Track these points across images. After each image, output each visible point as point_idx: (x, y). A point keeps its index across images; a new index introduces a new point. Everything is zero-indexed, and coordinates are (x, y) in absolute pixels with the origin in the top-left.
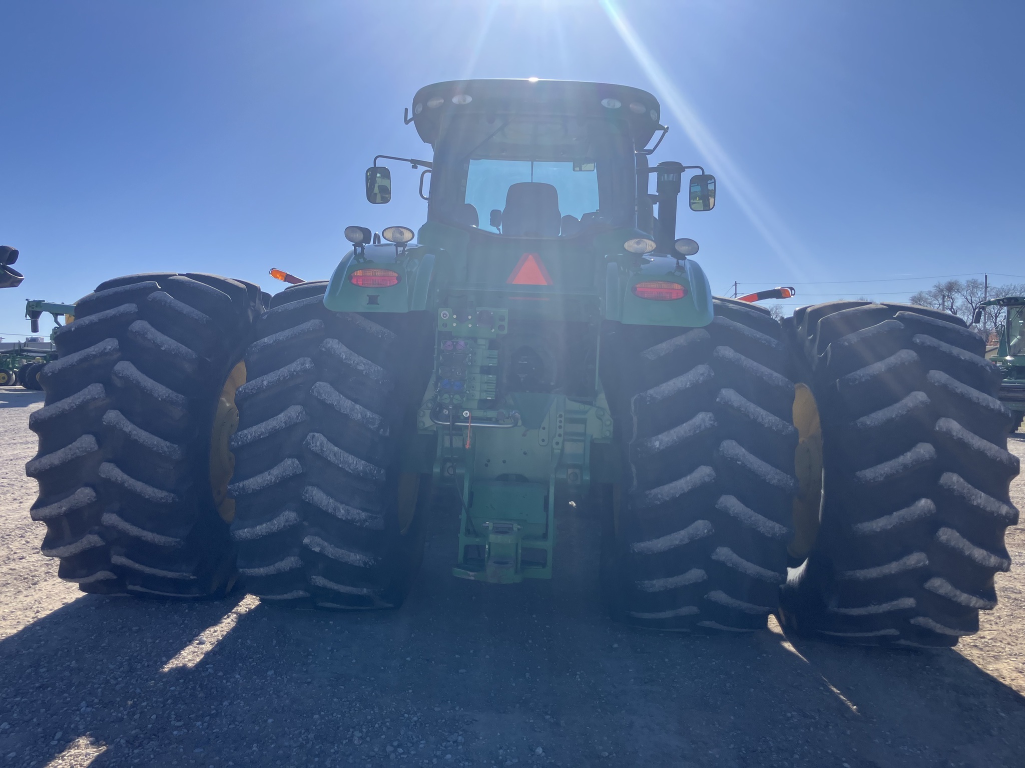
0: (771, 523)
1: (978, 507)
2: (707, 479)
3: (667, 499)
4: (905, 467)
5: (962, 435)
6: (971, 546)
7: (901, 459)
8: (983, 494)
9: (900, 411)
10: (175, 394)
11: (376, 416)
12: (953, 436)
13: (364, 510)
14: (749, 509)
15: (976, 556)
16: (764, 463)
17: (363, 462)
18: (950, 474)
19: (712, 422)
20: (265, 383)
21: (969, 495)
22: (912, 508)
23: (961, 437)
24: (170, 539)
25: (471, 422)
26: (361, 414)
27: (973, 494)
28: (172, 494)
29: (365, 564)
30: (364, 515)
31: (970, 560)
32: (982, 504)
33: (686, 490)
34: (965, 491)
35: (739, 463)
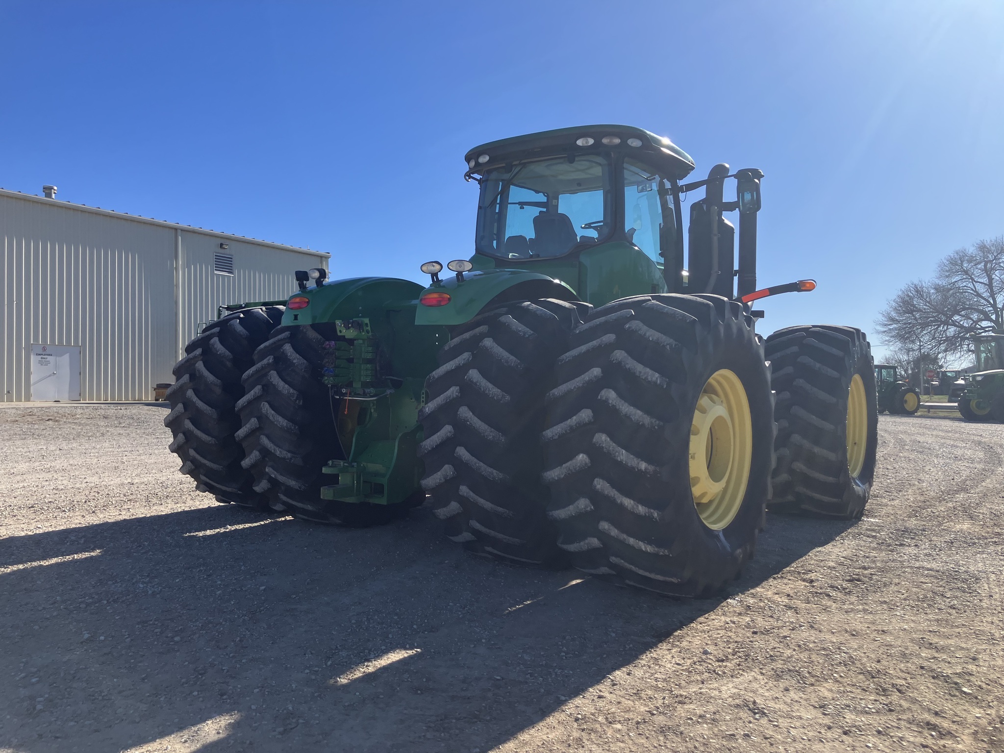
0: (490, 470)
1: (621, 462)
2: (449, 434)
3: (430, 449)
4: (571, 427)
5: (616, 403)
6: (620, 496)
7: (569, 422)
8: (624, 451)
9: (578, 384)
10: (217, 379)
11: (295, 392)
12: (609, 403)
13: (289, 451)
14: (474, 458)
15: (626, 504)
16: (483, 423)
17: (286, 421)
18: (600, 434)
19: (457, 394)
20: (251, 372)
21: (614, 452)
22: (574, 461)
23: (615, 404)
24: (218, 466)
25: (349, 397)
26: (288, 390)
27: (617, 451)
28: (214, 439)
29: (300, 488)
30: (289, 455)
31: (621, 506)
32: (624, 460)
33: (438, 443)
34: (611, 449)
35: (468, 423)
